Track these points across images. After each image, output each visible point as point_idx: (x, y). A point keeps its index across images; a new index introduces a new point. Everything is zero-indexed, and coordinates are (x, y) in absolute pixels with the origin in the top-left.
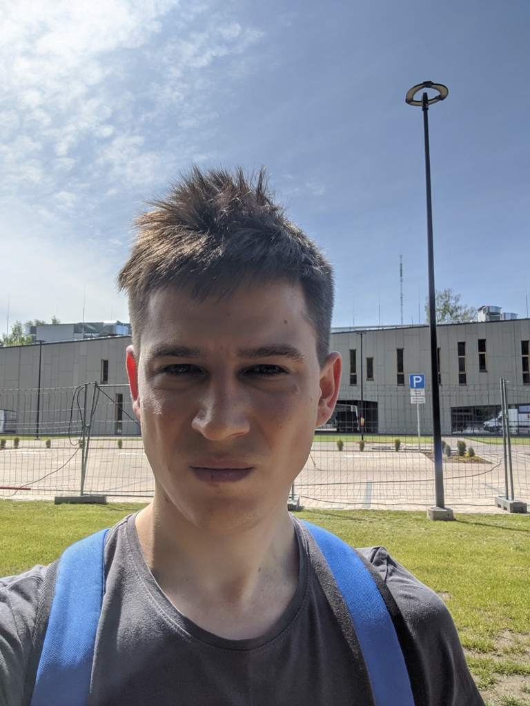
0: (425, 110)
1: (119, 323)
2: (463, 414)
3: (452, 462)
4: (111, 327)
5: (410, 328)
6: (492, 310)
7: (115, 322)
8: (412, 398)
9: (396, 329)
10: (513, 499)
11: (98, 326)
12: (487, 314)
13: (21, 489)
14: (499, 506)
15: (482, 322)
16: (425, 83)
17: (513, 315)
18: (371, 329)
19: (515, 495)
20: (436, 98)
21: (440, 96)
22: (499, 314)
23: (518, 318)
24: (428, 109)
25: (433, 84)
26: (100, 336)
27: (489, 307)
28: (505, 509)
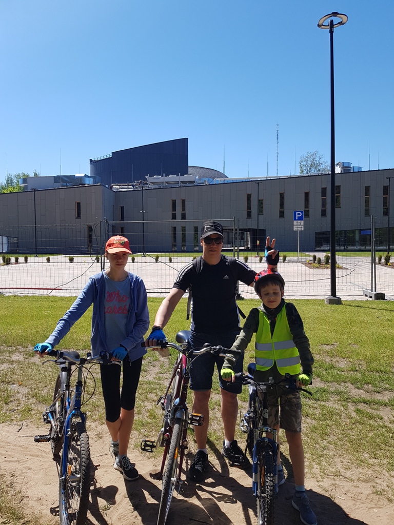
0: (331, 32)
1: (86, 176)
2: (322, 236)
3: (322, 269)
4: (80, 178)
5: (289, 178)
6: (346, 165)
7: (83, 175)
8: (295, 227)
9: (280, 179)
10: (375, 291)
11: (72, 178)
12: (342, 168)
13: (55, 289)
14: (366, 296)
15: (339, 173)
16: (333, 13)
17: (360, 168)
18: (262, 179)
19: (377, 289)
20: (339, 23)
21: (341, 22)
22: (350, 167)
23: (363, 170)
24: (333, 32)
25: (338, 14)
26: (73, 185)
27: (343, 163)
28: (371, 297)
